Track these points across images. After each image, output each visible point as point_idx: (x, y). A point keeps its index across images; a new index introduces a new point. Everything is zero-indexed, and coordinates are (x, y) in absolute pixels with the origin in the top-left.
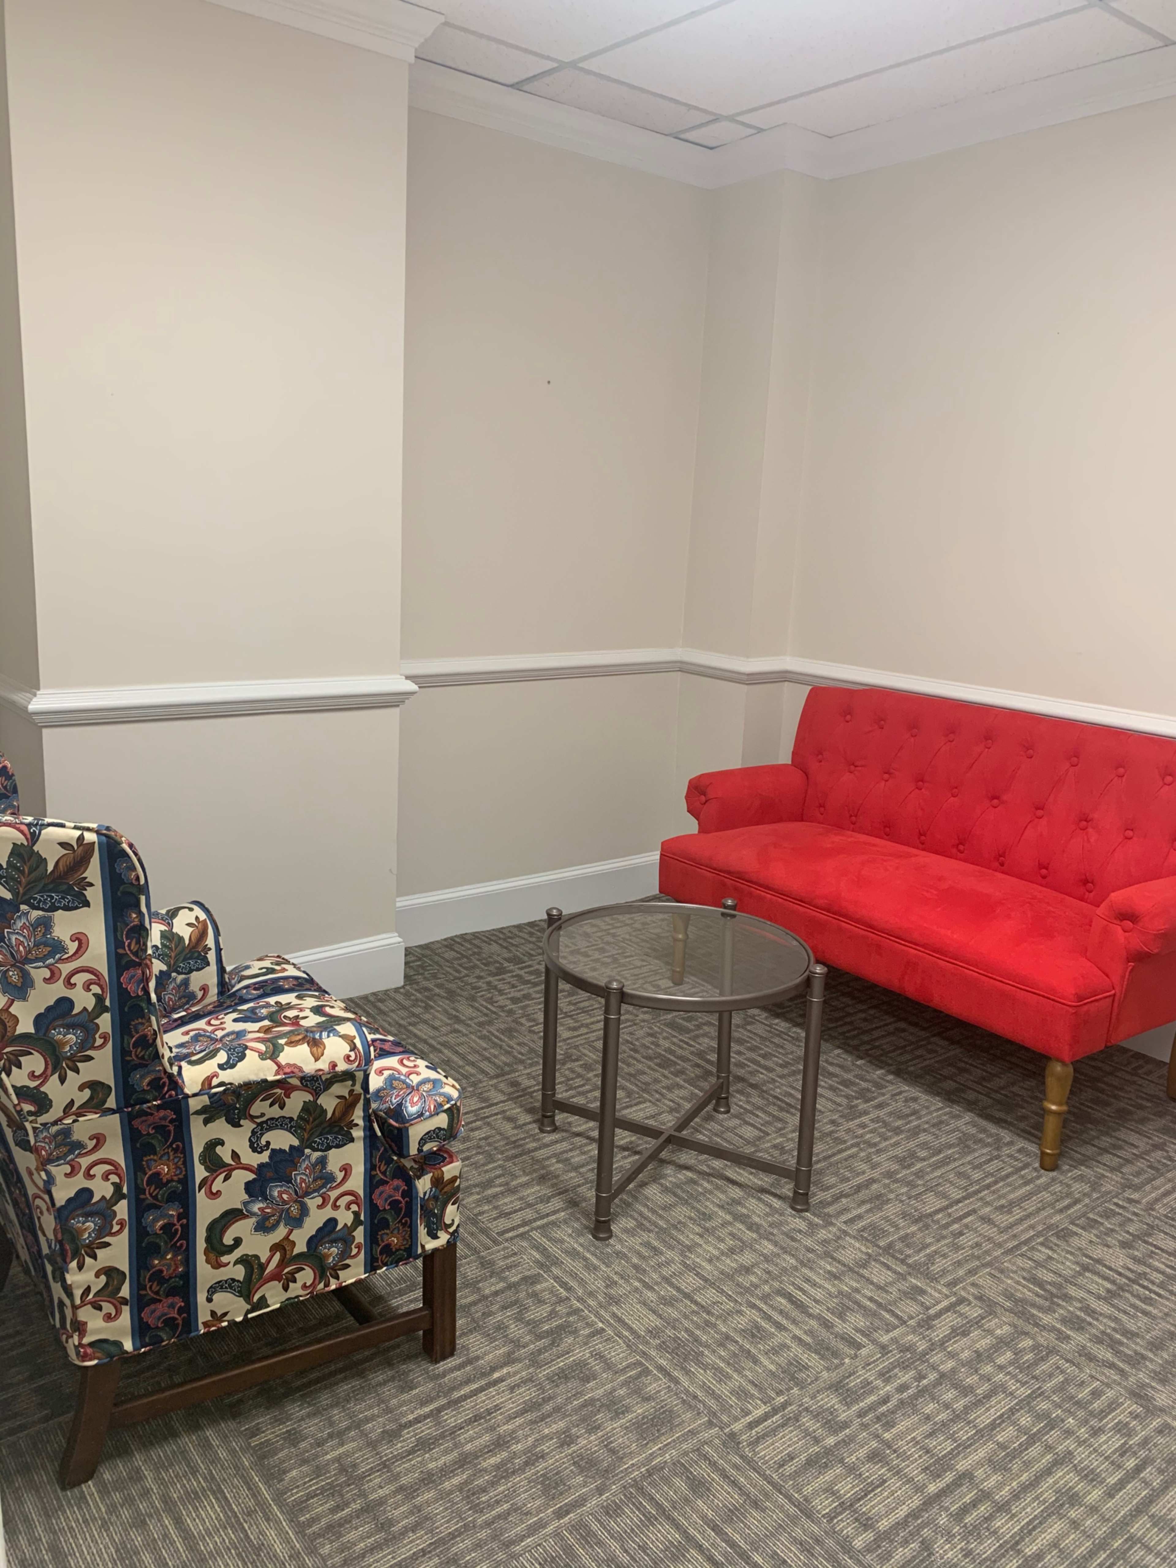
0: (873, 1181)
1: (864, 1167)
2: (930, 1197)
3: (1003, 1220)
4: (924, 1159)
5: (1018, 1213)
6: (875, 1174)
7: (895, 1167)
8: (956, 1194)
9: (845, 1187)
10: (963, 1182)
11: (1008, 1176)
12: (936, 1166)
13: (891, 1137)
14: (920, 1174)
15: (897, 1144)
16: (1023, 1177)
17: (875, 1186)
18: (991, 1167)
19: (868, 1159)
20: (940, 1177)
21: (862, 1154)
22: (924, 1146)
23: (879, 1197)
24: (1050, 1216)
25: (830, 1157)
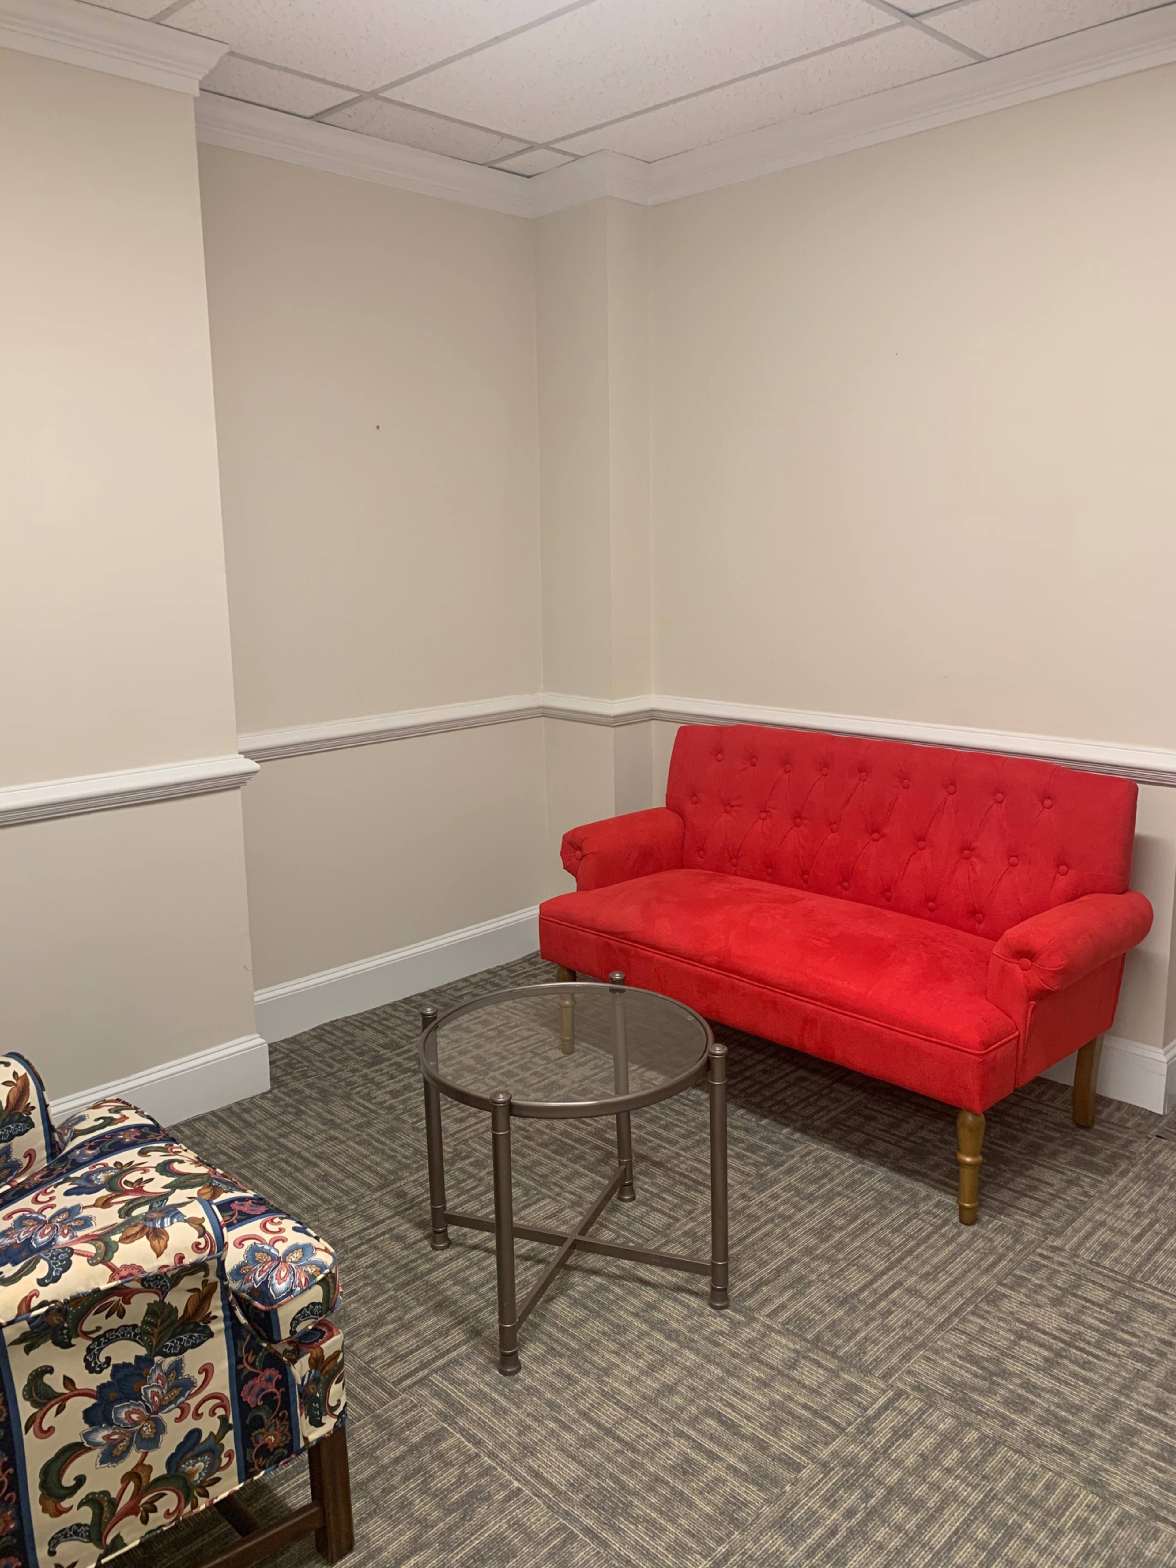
0: (792, 1261)
1: (781, 1245)
2: (853, 1273)
3: (931, 1289)
4: (841, 1228)
5: (944, 1280)
6: (794, 1252)
7: (813, 1241)
8: (880, 1266)
9: (764, 1273)
10: (885, 1250)
11: (929, 1237)
12: (854, 1236)
13: (805, 1207)
14: (839, 1246)
15: (811, 1214)
16: (943, 1236)
17: (795, 1267)
18: (910, 1229)
19: (784, 1236)
20: (860, 1247)
21: (778, 1231)
22: (839, 1212)
23: (801, 1278)
24: (977, 1279)
25: (745, 1238)
